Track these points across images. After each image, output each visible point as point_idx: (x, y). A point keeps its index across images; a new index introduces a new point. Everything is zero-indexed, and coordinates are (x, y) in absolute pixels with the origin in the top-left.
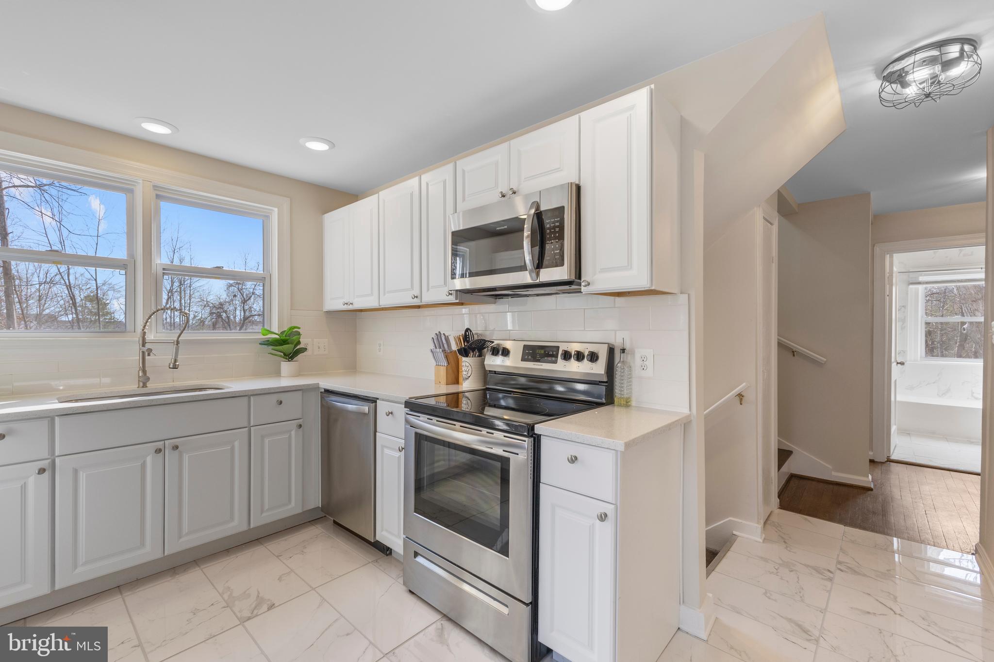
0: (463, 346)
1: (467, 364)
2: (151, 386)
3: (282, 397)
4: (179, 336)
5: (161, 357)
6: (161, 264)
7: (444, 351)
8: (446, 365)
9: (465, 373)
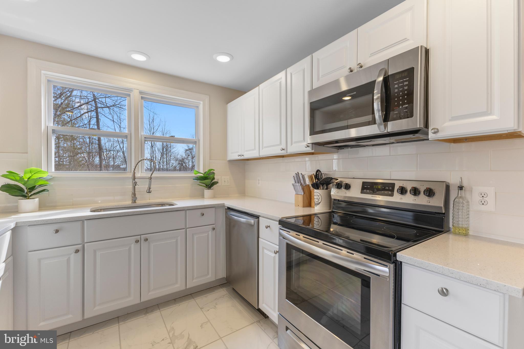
0: (315, 182)
1: (318, 194)
2: (139, 202)
3: (204, 211)
4: (152, 175)
5: (142, 187)
6: (144, 135)
7: (301, 184)
8: (302, 194)
9: (316, 200)
